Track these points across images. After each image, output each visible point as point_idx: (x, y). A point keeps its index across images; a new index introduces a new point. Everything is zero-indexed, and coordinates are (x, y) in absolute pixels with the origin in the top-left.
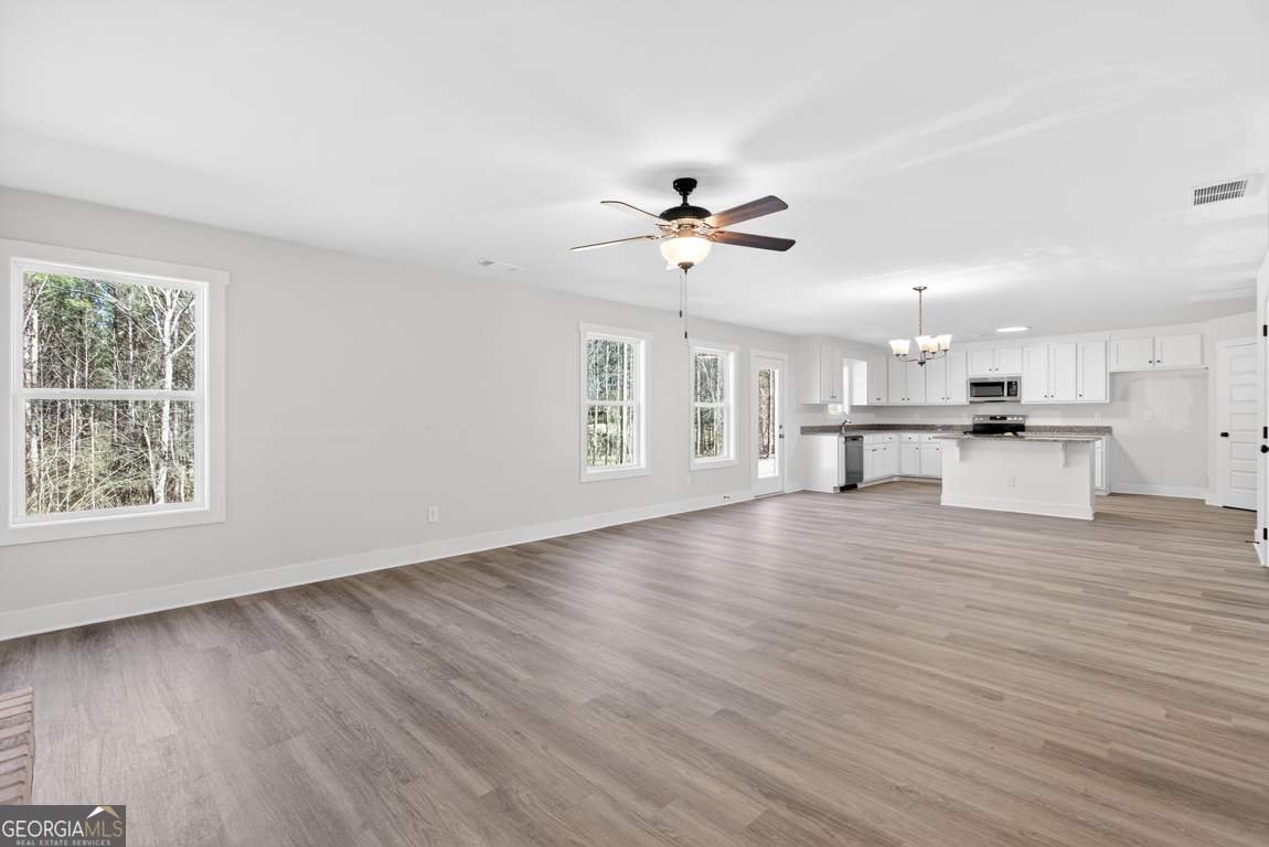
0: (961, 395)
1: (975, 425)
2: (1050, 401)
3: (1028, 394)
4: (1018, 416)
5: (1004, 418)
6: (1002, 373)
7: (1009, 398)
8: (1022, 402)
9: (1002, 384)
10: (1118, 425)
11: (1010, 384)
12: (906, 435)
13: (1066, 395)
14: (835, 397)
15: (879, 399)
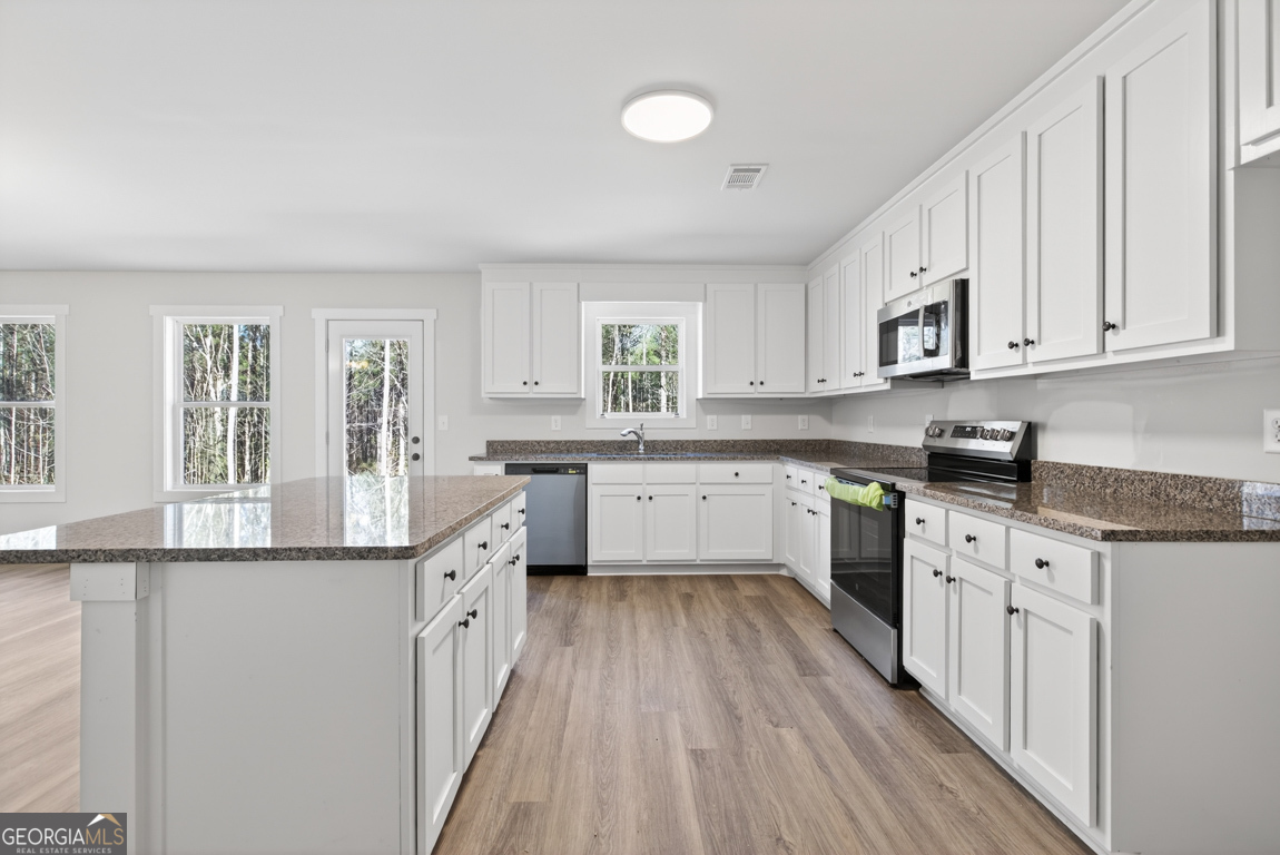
8: (973, 377)
14: (536, 383)
15: (757, 383)
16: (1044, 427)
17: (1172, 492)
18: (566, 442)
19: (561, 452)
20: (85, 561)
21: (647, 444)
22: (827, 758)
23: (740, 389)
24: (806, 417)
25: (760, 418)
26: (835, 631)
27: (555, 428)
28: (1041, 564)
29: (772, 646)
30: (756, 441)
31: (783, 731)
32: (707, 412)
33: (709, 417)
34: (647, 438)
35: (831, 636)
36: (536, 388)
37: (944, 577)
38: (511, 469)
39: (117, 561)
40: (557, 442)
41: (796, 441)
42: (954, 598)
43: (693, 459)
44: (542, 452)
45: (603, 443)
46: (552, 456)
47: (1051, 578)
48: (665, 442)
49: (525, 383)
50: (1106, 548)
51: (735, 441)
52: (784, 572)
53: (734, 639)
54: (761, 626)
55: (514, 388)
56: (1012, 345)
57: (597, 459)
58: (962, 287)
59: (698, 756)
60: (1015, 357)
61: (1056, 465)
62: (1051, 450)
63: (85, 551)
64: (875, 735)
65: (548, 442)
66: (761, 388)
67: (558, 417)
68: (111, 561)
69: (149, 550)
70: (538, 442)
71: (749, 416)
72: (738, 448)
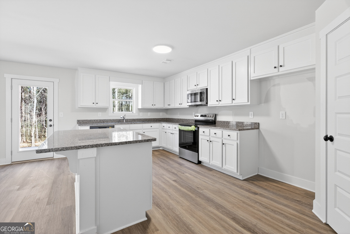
2: (220, 104)
3: (210, 100)
6: (200, 87)
7: (201, 103)
8: (208, 106)
11: (201, 93)
14: (97, 103)
15: (154, 105)
16: (218, 115)
17: (238, 124)
18: (103, 120)
19: (101, 123)
20: (85, 148)
21: (125, 120)
22: (195, 176)
23: (149, 106)
24: (162, 113)
25: (152, 113)
26: (180, 157)
27: (99, 116)
28: (229, 136)
29: (171, 162)
30: (151, 119)
31: (185, 174)
32: (140, 112)
33: (141, 113)
34: (126, 118)
35: (180, 158)
36: (97, 105)
37: (209, 141)
38: (91, 128)
39: (94, 147)
40: (100, 120)
41: (160, 118)
42: (211, 145)
43: (142, 123)
44: (96, 123)
45: (114, 120)
46: (99, 124)
47: (230, 138)
48: (130, 119)
49: (93, 103)
50: (239, 132)
51: (147, 119)
52: (161, 148)
53: (163, 162)
54: (166, 159)
55: (89, 104)
56: (217, 101)
57: (117, 124)
58: (207, 89)
59: (175, 181)
60: (217, 103)
61: (220, 121)
62: (219, 119)
63: (85, 146)
64: (199, 171)
65: (98, 120)
66: (154, 106)
67: (101, 113)
68: (92, 147)
69: (102, 144)
70: (94, 120)
71: (150, 113)
72: (148, 120)
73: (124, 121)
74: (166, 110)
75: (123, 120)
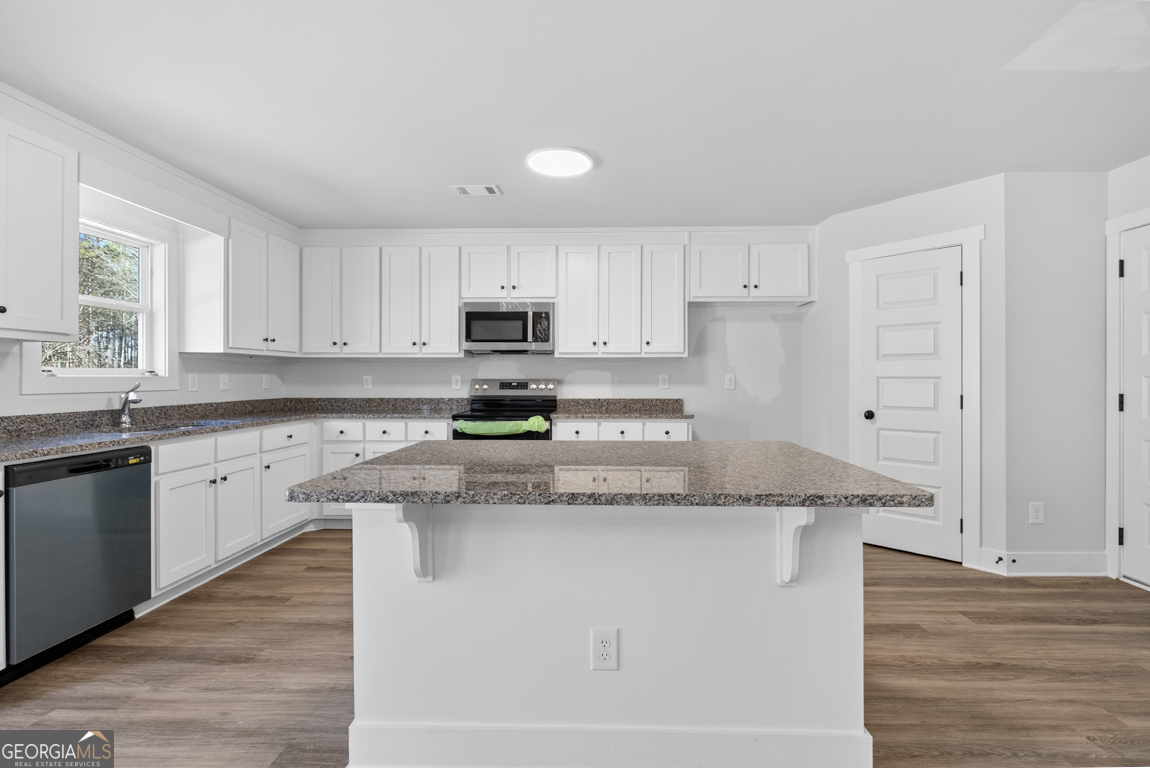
0: (447, 340)
1: (474, 401)
2: (601, 352)
3: (569, 339)
4: (547, 381)
5: (523, 385)
6: (524, 293)
7: (534, 346)
8: (557, 355)
9: (522, 316)
10: (692, 397)
11: (537, 316)
12: (334, 425)
13: (625, 344)
14: (4, 310)
15: (270, 339)
24: (268, 375)
28: (667, 433)
33: (190, 375)
56: (595, 343)
71: (227, 375)
72: (221, 411)
73: (125, 418)
74: (281, 364)
75: (121, 412)
